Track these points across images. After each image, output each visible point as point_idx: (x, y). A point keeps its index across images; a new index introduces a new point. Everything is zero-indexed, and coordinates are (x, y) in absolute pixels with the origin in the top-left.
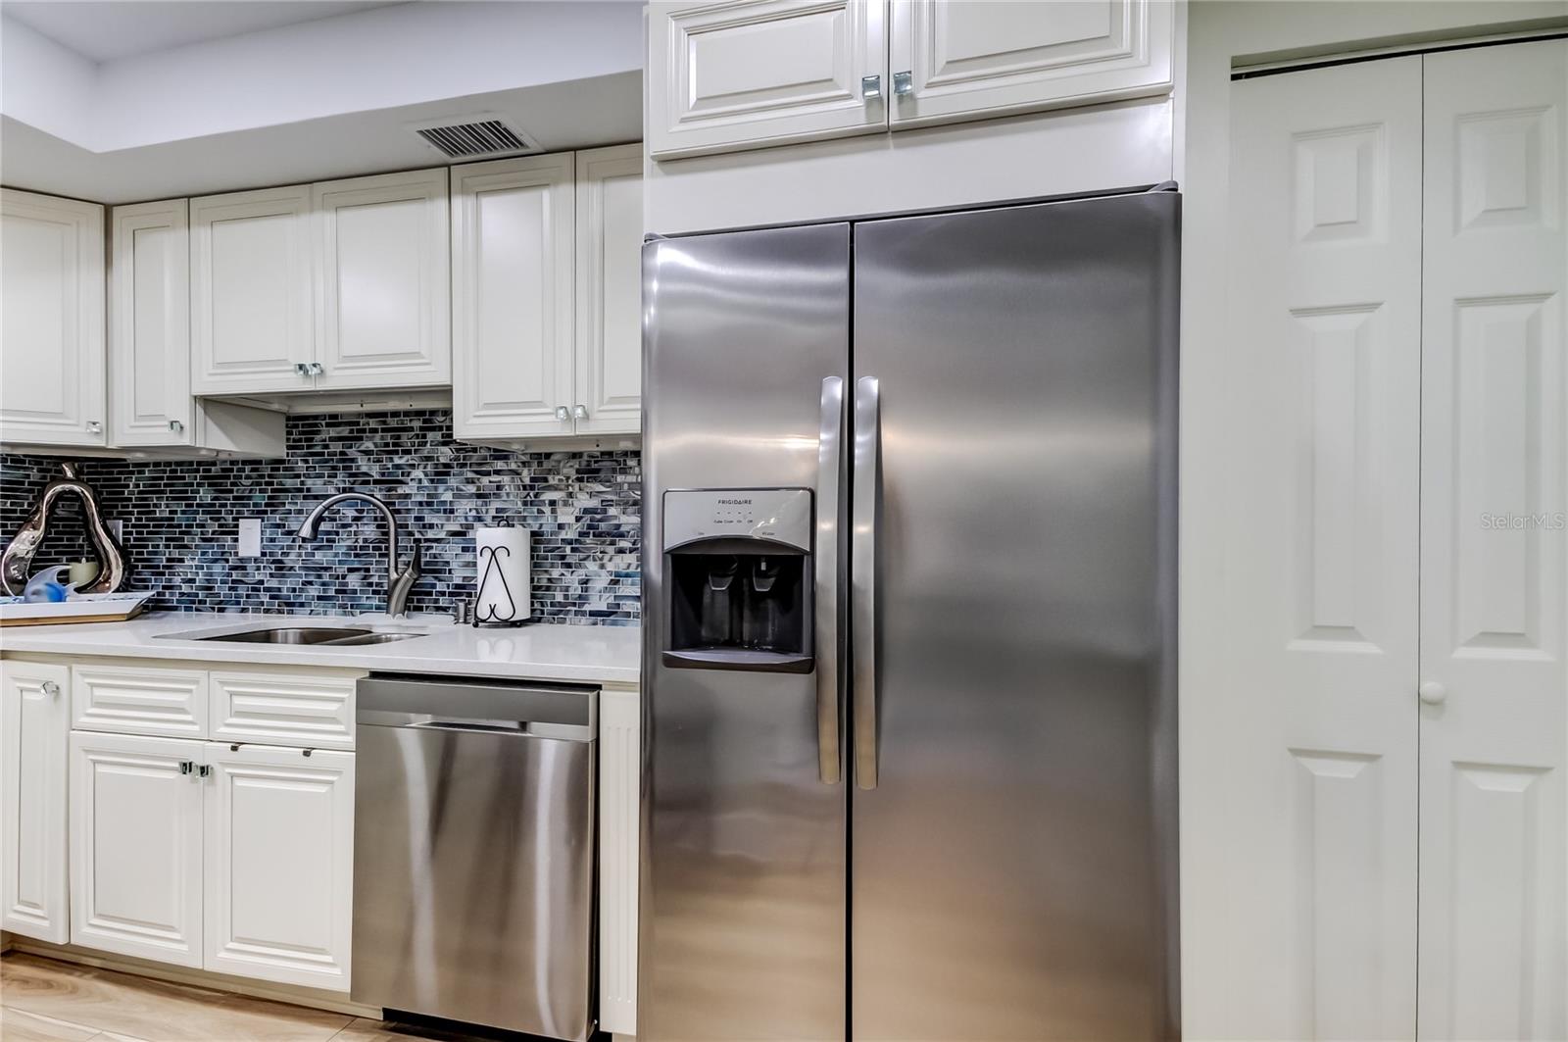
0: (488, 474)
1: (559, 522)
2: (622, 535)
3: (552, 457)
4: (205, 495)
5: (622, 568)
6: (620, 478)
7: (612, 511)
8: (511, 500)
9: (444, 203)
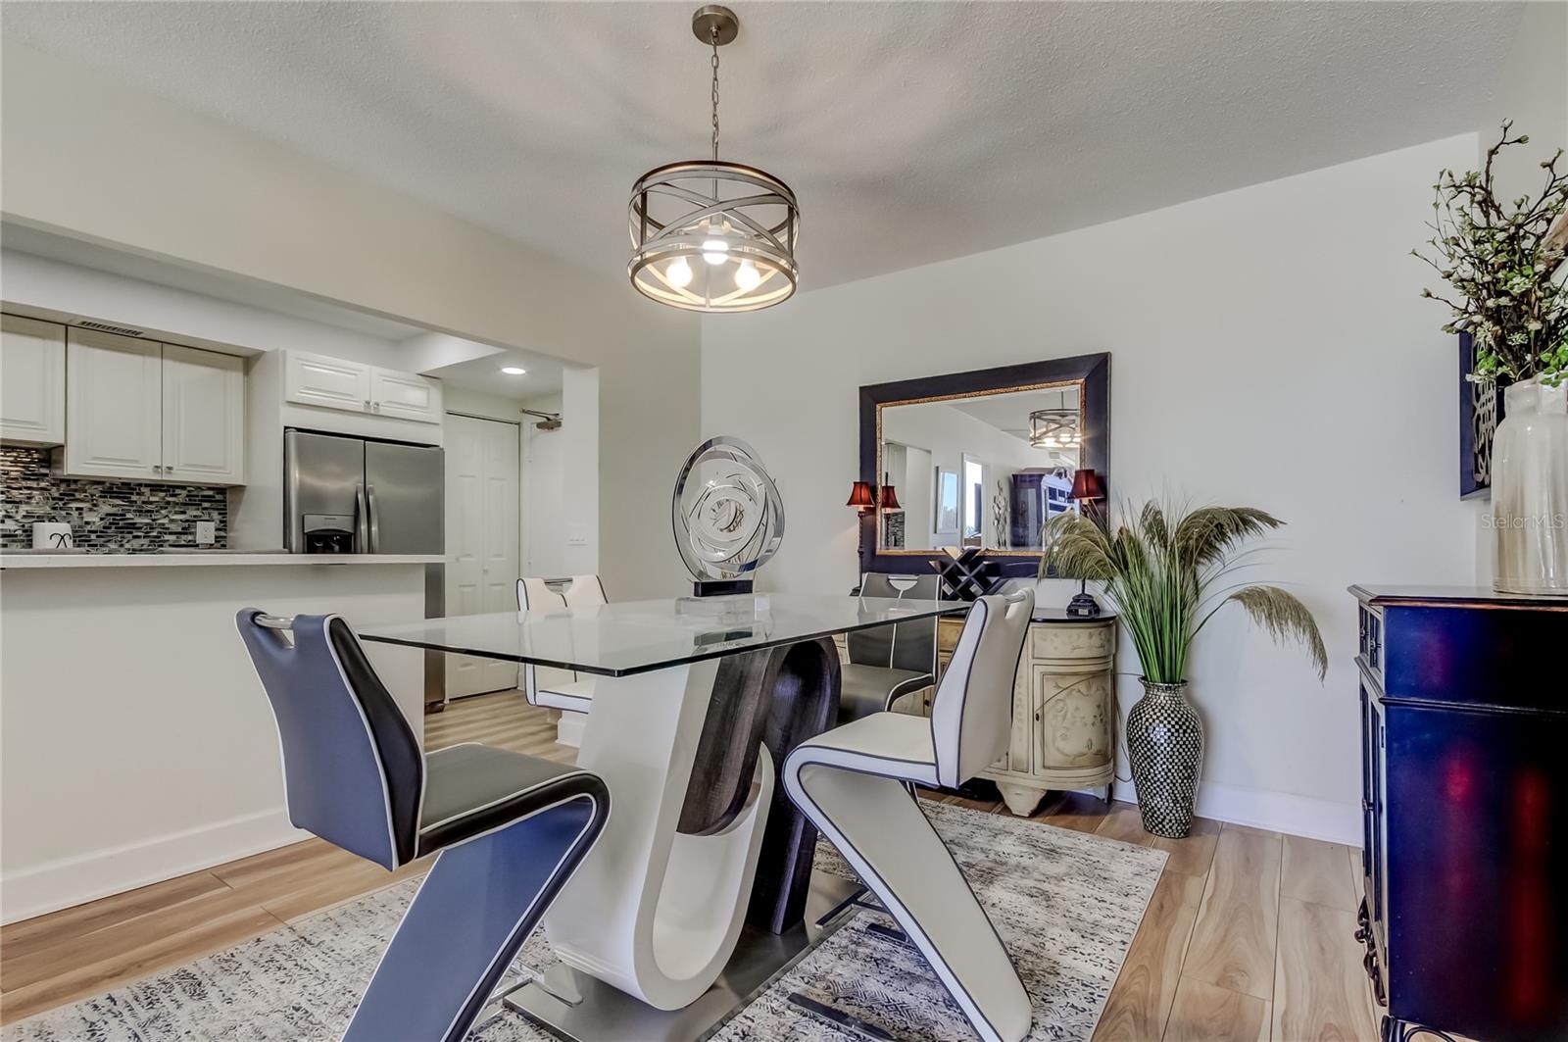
1: (85, 520)
3: (79, 483)
9: (62, 345)
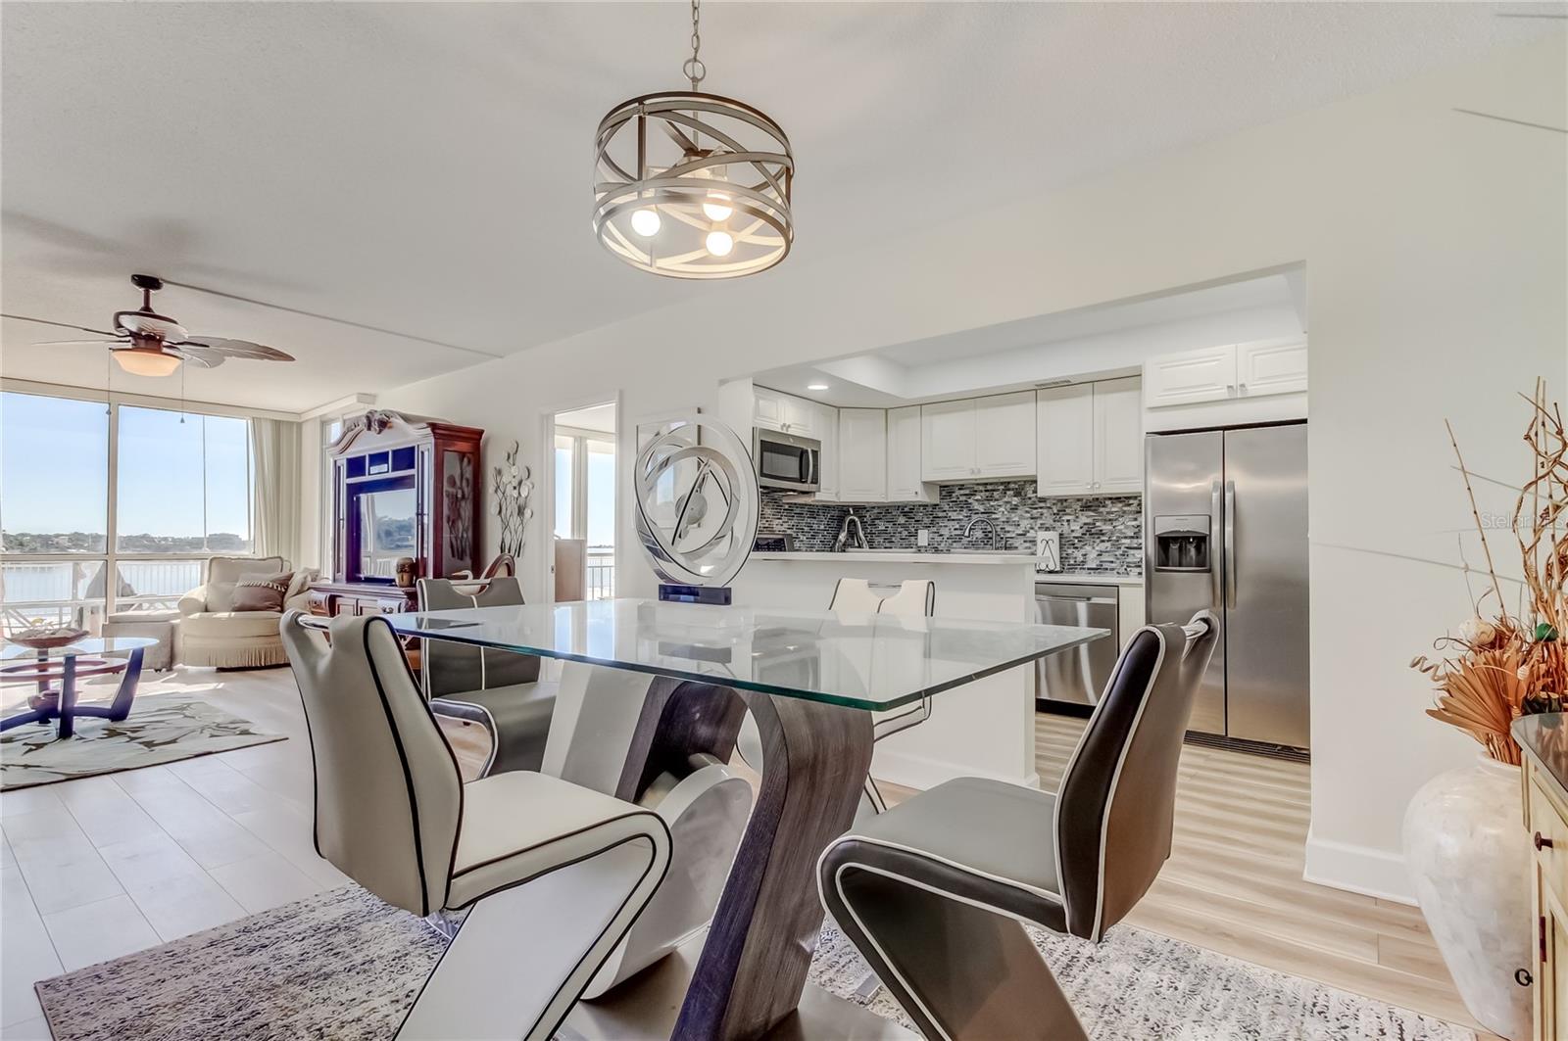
0: (1036, 508)
1: (1072, 529)
2: (1103, 534)
3: (1068, 501)
4: (902, 520)
5: (1103, 549)
6: (1101, 509)
7: (1098, 524)
8: (1048, 521)
9: (1034, 404)
